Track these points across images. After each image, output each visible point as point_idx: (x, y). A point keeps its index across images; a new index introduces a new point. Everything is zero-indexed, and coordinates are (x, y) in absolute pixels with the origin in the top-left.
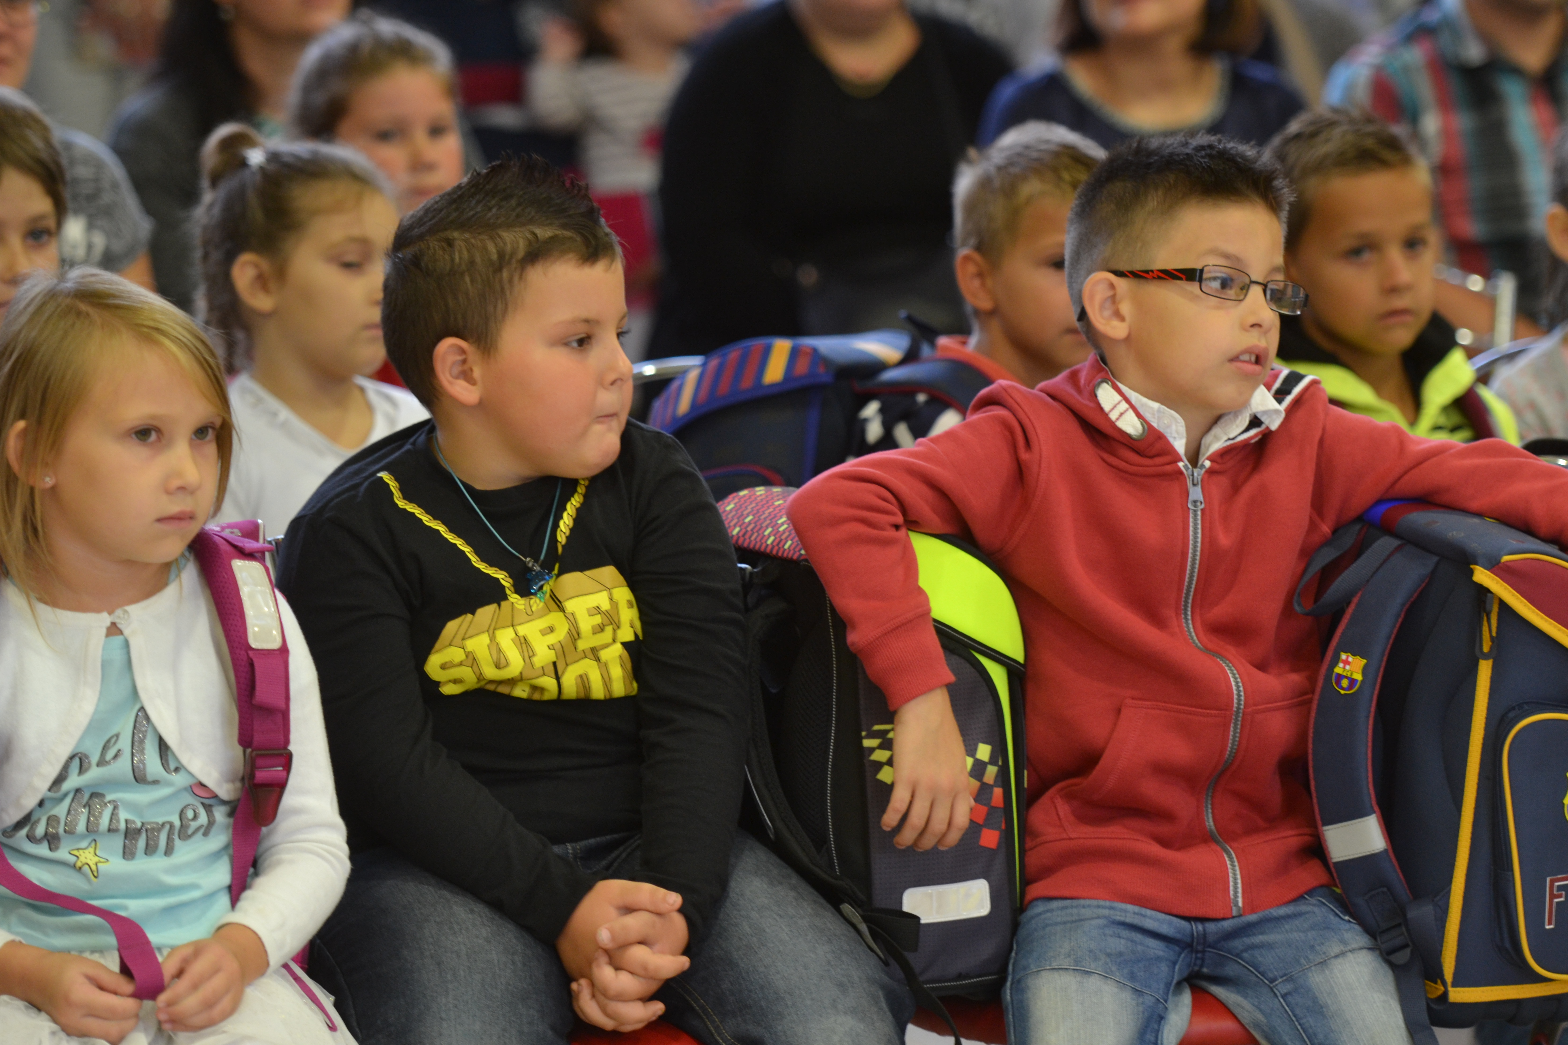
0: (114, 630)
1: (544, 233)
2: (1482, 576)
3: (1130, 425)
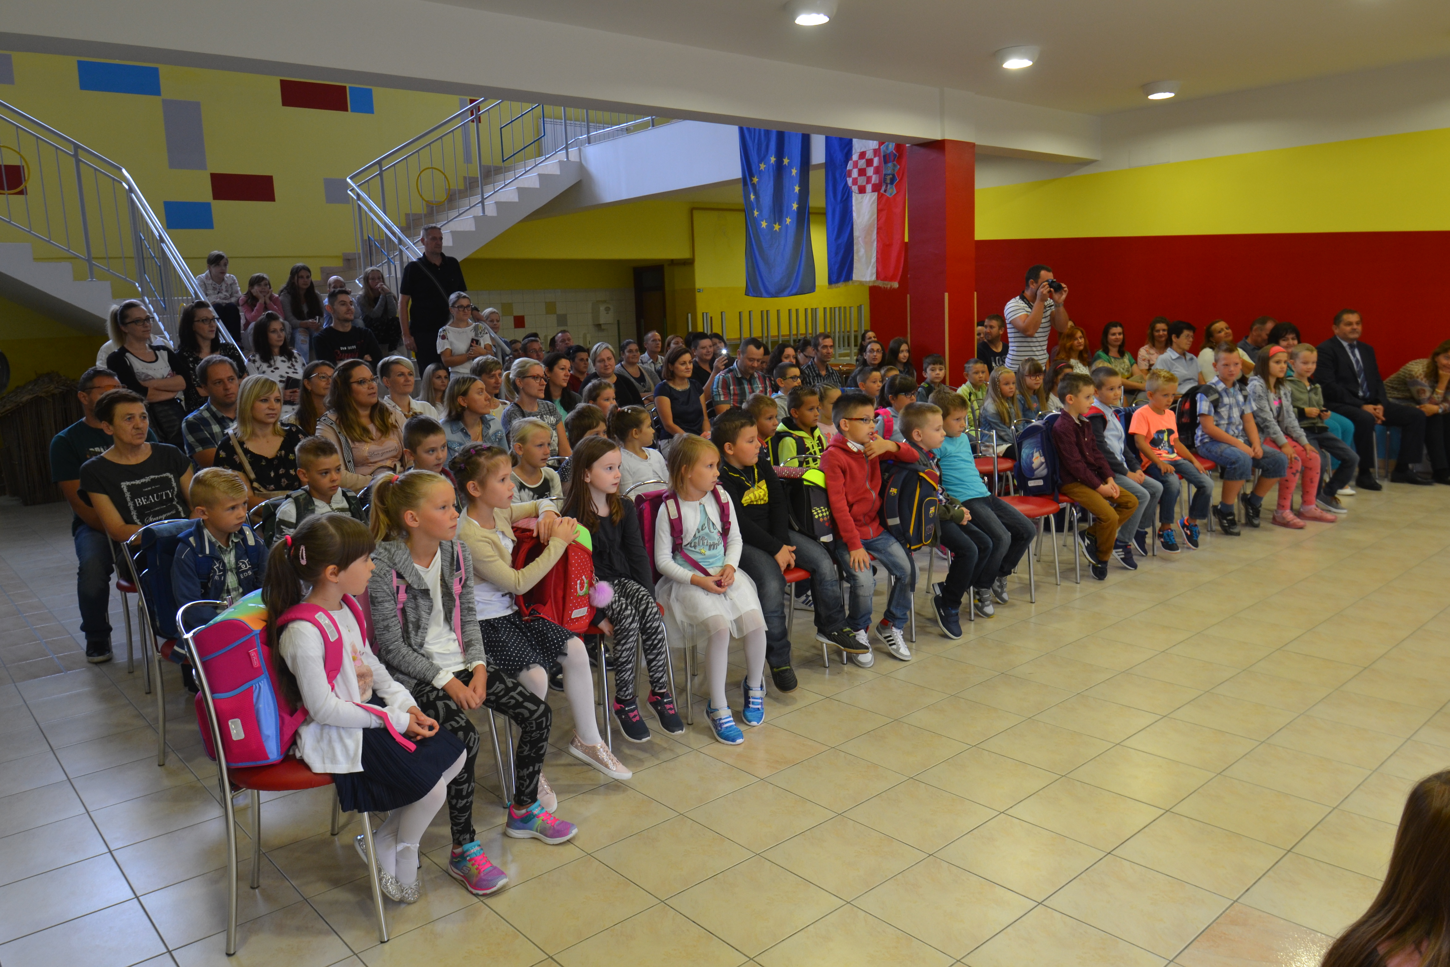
0: (700, 504)
1: (743, 421)
2: (922, 474)
3: (855, 450)
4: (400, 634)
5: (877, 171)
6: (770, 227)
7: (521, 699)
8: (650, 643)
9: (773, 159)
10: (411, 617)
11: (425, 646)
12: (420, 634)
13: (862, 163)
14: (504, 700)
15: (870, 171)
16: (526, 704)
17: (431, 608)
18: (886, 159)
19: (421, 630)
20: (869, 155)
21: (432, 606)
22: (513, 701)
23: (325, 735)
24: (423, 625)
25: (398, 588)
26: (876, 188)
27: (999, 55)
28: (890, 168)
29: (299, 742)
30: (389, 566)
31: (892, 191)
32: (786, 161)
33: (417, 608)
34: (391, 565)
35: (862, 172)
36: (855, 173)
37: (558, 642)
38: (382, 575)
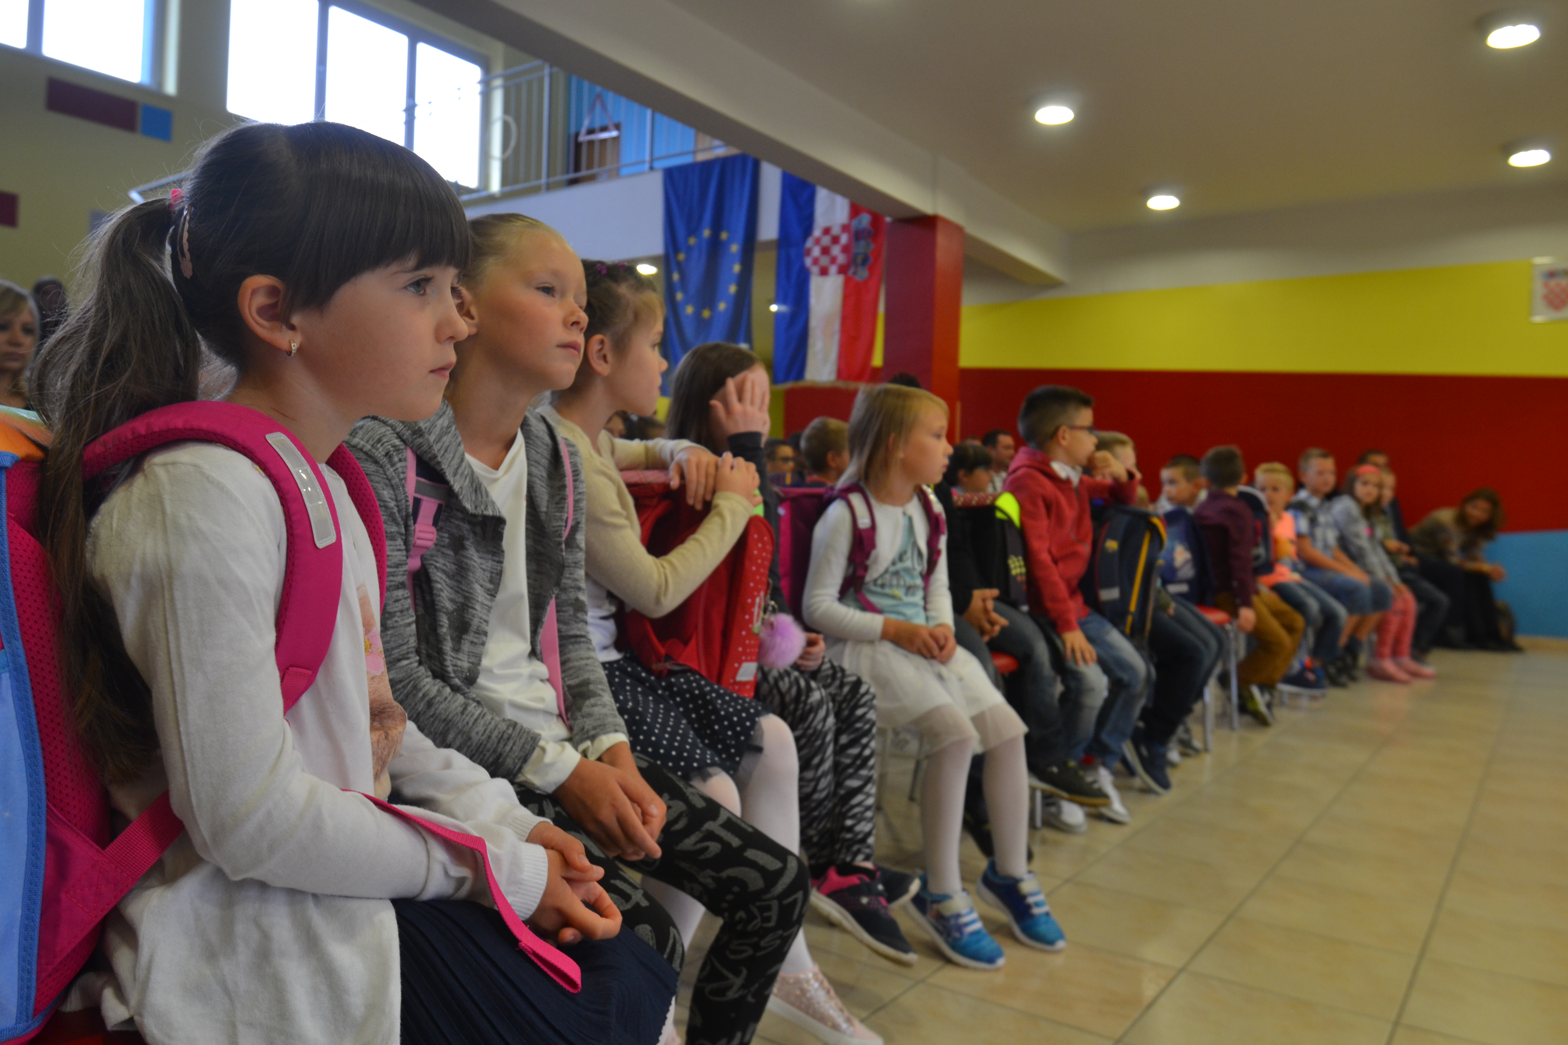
0: (904, 513)
3: (1063, 476)
4: (413, 642)
5: (845, 249)
6: (698, 314)
7: (735, 842)
8: (855, 751)
9: (706, 233)
10: (445, 596)
11: (481, 680)
12: (466, 646)
13: (826, 241)
14: (689, 843)
15: (836, 250)
16: (751, 854)
17: (496, 579)
18: (857, 236)
19: (470, 636)
20: (836, 231)
21: (500, 574)
22: (714, 847)
23: (240, 928)
24: (475, 622)
25: (417, 502)
26: (842, 270)
27: (1031, 102)
28: (862, 247)
29: (122, 959)
30: (399, 436)
31: (863, 274)
32: (724, 236)
33: (460, 574)
34: (407, 434)
35: (825, 251)
36: (816, 252)
37: (741, 722)
38: (379, 453)
